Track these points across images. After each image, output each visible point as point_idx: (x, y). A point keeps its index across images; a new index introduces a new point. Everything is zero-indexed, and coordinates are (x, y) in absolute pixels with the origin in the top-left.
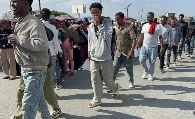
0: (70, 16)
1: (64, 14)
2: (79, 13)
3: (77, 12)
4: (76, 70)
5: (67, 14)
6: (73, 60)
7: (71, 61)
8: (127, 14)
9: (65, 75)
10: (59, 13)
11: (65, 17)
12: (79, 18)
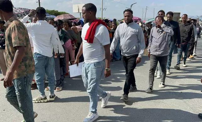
0: (71, 16)
1: (64, 13)
2: (80, 13)
3: (79, 11)
5: (68, 13)
7: (72, 62)
9: (65, 76)
10: (59, 12)
11: (65, 16)
12: (81, 18)
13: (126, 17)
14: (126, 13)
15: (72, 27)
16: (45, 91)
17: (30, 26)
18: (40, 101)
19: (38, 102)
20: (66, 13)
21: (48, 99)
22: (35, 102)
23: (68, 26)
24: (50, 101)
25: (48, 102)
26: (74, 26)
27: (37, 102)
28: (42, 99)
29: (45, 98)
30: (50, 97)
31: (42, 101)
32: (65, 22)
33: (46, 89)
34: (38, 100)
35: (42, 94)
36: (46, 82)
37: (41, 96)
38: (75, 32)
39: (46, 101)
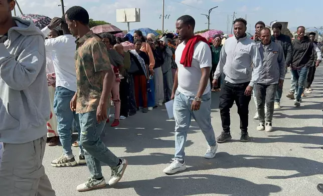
0: (113, 27)
1: (102, 23)
2: (128, 23)
3: (126, 20)
4: (123, 116)
5: (108, 24)
6: (118, 100)
7: (116, 101)
8: (208, 24)
10: (94, 22)
11: (105, 28)
12: (129, 31)
13: (236, 29)
14: (237, 23)
15: (115, 45)
16: (72, 148)
17: (51, 44)
18: (64, 164)
19: (61, 166)
20: (106, 23)
21: (78, 160)
22: (57, 166)
23: (109, 43)
24: (81, 164)
25: (76, 165)
26: (118, 43)
27: (59, 165)
28: (67, 161)
29: (73, 160)
30: (81, 158)
31: (67, 164)
32: (105, 37)
33: (73, 145)
34: (61, 162)
35: (67, 153)
36: (73, 133)
37: (66, 156)
38: (120, 53)
39: (73, 164)
